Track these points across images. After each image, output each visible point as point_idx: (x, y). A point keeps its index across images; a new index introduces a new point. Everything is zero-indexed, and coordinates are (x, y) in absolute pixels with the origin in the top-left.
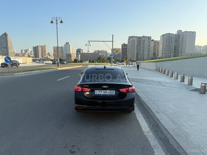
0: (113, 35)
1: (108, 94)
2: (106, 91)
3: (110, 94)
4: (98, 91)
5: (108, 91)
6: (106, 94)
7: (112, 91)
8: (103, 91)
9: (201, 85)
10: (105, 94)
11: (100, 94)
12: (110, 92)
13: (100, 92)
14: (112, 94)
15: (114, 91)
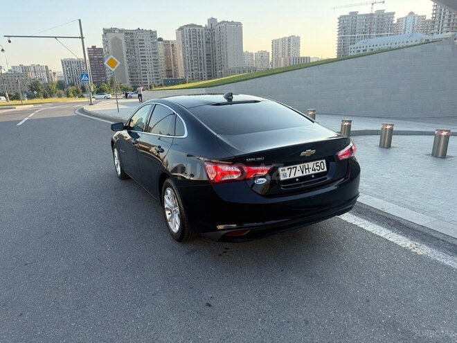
0: (80, 20)
1: (311, 172)
2: (306, 164)
3: (317, 172)
4: (286, 168)
5: (311, 164)
6: (308, 173)
7: (320, 162)
8: (298, 166)
9: (342, 126)
10: (305, 174)
11: (292, 176)
12: (315, 166)
13: (293, 171)
14: (321, 171)
15: (324, 161)
